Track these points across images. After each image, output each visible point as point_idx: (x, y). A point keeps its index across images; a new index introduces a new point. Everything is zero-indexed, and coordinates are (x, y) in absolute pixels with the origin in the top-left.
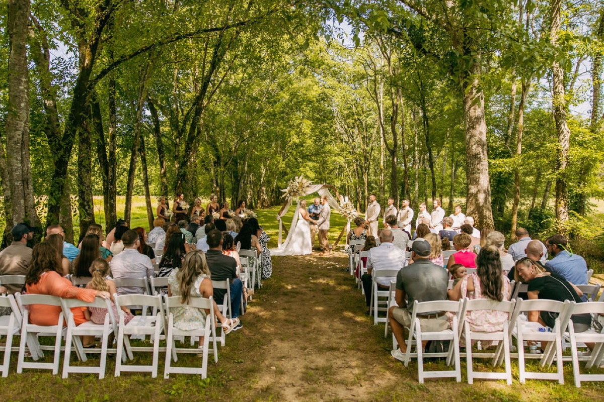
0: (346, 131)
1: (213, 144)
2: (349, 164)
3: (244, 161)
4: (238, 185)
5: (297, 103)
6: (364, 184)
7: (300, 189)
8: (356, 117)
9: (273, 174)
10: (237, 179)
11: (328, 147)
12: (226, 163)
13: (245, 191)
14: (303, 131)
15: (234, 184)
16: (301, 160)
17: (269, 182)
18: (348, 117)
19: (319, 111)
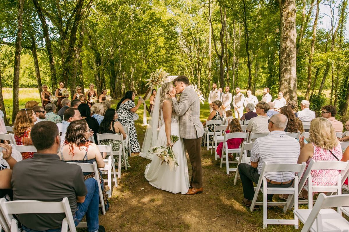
0: (187, 46)
1: (94, 48)
2: (188, 67)
3: (119, 63)
4: (115, 80)
5: (155, 20)
6: (198, 80)
7: (160, 79)
8: (193, 36)
9: (139, 72)
10: (114, 75)
11: (174, 57)
12: (105, 64)
13: (120, 84)
14: (158, 44)
15: (112, 79)
16: (157, 64)
17: (136, 78)
18: (188, 35)
19: (169, 32)
